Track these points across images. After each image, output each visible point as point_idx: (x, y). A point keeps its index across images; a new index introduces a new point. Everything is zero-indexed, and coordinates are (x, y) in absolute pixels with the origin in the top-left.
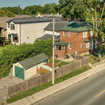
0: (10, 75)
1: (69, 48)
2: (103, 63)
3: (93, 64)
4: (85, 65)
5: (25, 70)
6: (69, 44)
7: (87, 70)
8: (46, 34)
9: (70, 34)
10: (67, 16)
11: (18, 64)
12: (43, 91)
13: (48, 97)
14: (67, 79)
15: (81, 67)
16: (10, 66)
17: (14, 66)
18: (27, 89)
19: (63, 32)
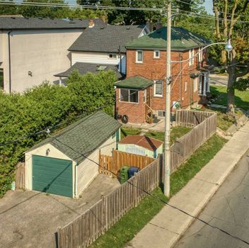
0: (13, 189)
1: (155, 95)
2: (242, 126)
3: (225, 129)
4: (211, 135)
5: (78, 165)
6: (155, 85)
7: (221, 147)
8: (77, 64)
9: (158, 57)
10: (118, 17)
11: (48, 150)
12: (152, 221)
13: (183, 240)
14: (192, 177)
15: (205, 139)
16: (15, 159)
17: (29, 155)
18: (106, 227)
19: (137, 53)
